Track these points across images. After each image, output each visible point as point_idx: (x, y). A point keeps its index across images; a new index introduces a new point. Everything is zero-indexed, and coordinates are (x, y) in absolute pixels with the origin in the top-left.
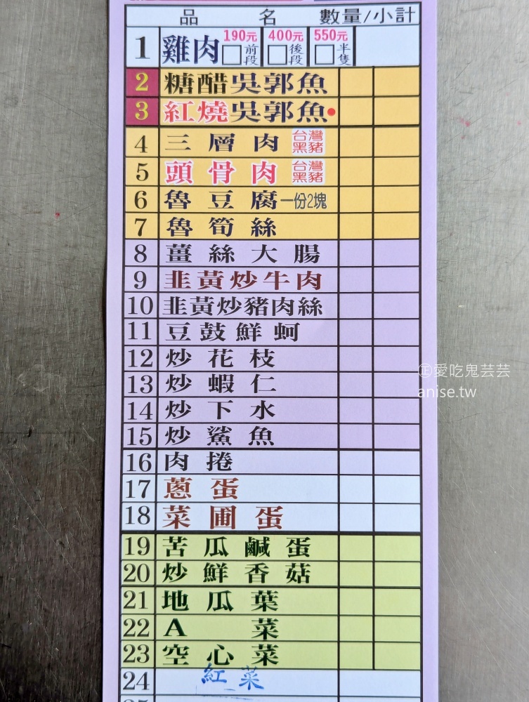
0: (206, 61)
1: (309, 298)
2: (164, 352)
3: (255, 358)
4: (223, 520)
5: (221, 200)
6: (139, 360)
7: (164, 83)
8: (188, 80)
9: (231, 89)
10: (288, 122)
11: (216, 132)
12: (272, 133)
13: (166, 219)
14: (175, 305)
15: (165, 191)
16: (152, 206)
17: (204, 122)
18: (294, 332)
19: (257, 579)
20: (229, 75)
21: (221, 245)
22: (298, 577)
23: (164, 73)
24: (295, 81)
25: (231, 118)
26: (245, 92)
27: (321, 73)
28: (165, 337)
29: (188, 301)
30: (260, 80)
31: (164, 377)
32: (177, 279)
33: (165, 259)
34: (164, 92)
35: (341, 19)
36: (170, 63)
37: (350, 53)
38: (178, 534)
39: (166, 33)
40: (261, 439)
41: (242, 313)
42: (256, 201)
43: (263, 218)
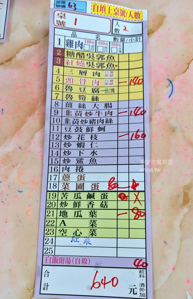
0: (79, 48)
1: (109, 118)
2: (63, 135)
3: (92, 137)
4: (80, 188)
5: (83, 89)
6: (55, 137)
7: (66, 53)
8: (73, 54)
9: (86, 58)
10: (103, 69)
11: (81, 70)
12: (98, 71)
13: (65, 94)
14: (67, 121)
15: (65, 85)
16: (61, 90)
17: (78, 66)
18: (104, 129)
19: (90, 207)
20: (86, 53)
21: (82, 103)
22: (104, 206)
23: (66, 50)
24: (105, 57)
25: (86, 66)
26: (90, 59)
27: (113, 55)
28: (64, 131)
29: (71, 119)
30: (95, 55)
31: (63, 143)
32: (68, 113)
33: (64, 106)
34: (66, 56)
35: (119, 40)
36: (68, 48)
37: (122, 50)
38: (65, 192)
39: (67, 38)
40: (93, 162)
41: (88, 124)
42: (93, 91)
43: (95, 96)
